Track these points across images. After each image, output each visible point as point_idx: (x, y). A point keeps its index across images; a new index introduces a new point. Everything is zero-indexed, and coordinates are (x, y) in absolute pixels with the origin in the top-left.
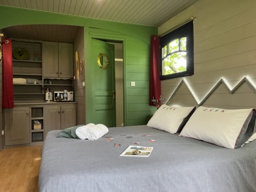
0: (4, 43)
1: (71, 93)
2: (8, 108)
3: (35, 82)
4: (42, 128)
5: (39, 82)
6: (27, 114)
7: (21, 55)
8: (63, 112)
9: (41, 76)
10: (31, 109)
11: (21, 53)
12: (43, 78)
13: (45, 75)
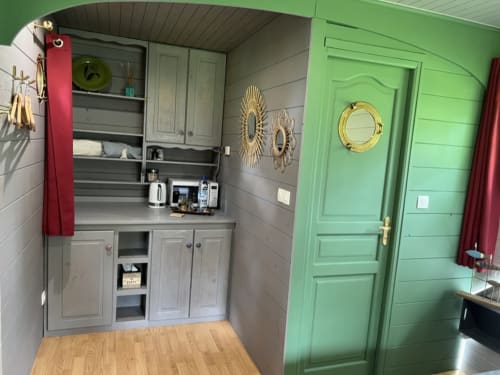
0: (51, 46)
1: (214, 188)
2: (61, 233)
3: (124, 152)
4: (144, 282)
5: (134, 151)
6: (108, 249)
7: (89, 78)
8: (199, 246)
9: (141, 138)
10: (117, 237)
11: (90, 71)
12: (145, 145)
13: (151, 136)
